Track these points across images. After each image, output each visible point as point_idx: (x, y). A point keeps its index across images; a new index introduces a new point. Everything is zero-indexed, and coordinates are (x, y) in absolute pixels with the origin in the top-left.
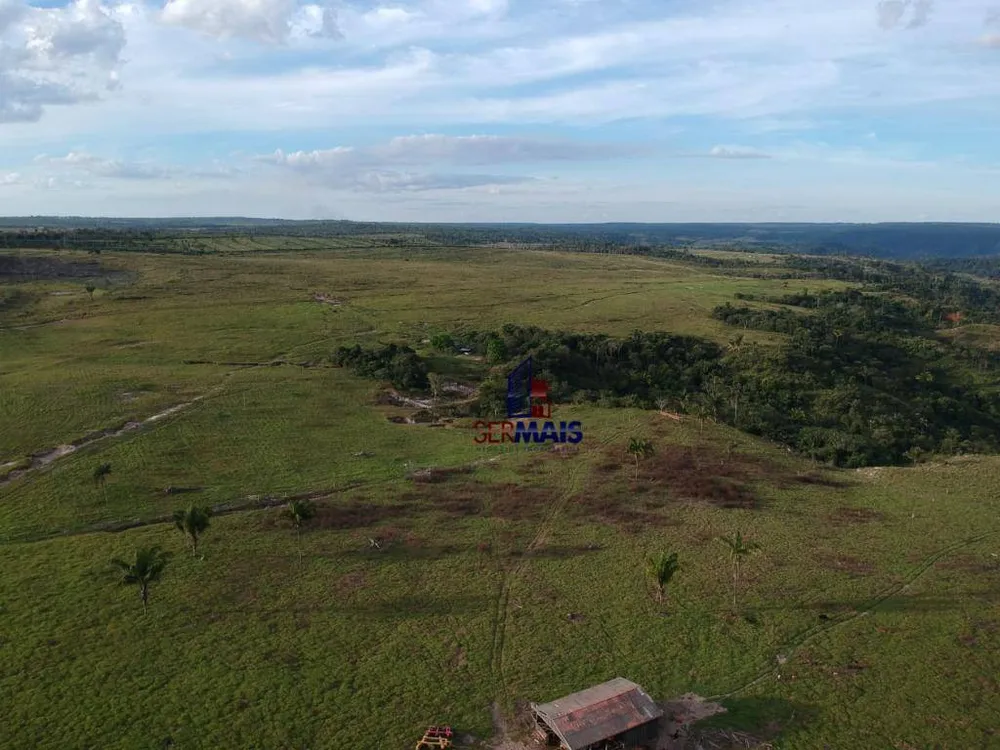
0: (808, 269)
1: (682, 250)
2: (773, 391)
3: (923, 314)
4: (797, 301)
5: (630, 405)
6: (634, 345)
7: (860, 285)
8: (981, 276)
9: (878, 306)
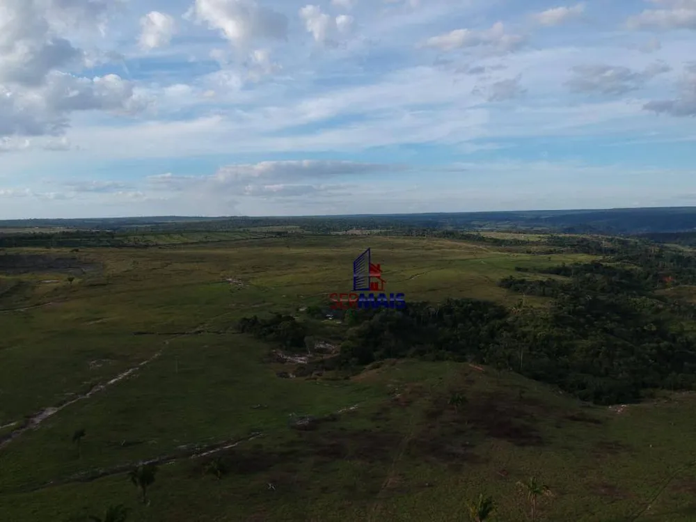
0: (564, 246)
1: (475, 233)
2: (546, 342)
3: (646, 278)
4: (558, 271)
5: (447, 359)
6: (448, 308)
7: (601, 258)
8: (684, 245)
9: (615, 274)
